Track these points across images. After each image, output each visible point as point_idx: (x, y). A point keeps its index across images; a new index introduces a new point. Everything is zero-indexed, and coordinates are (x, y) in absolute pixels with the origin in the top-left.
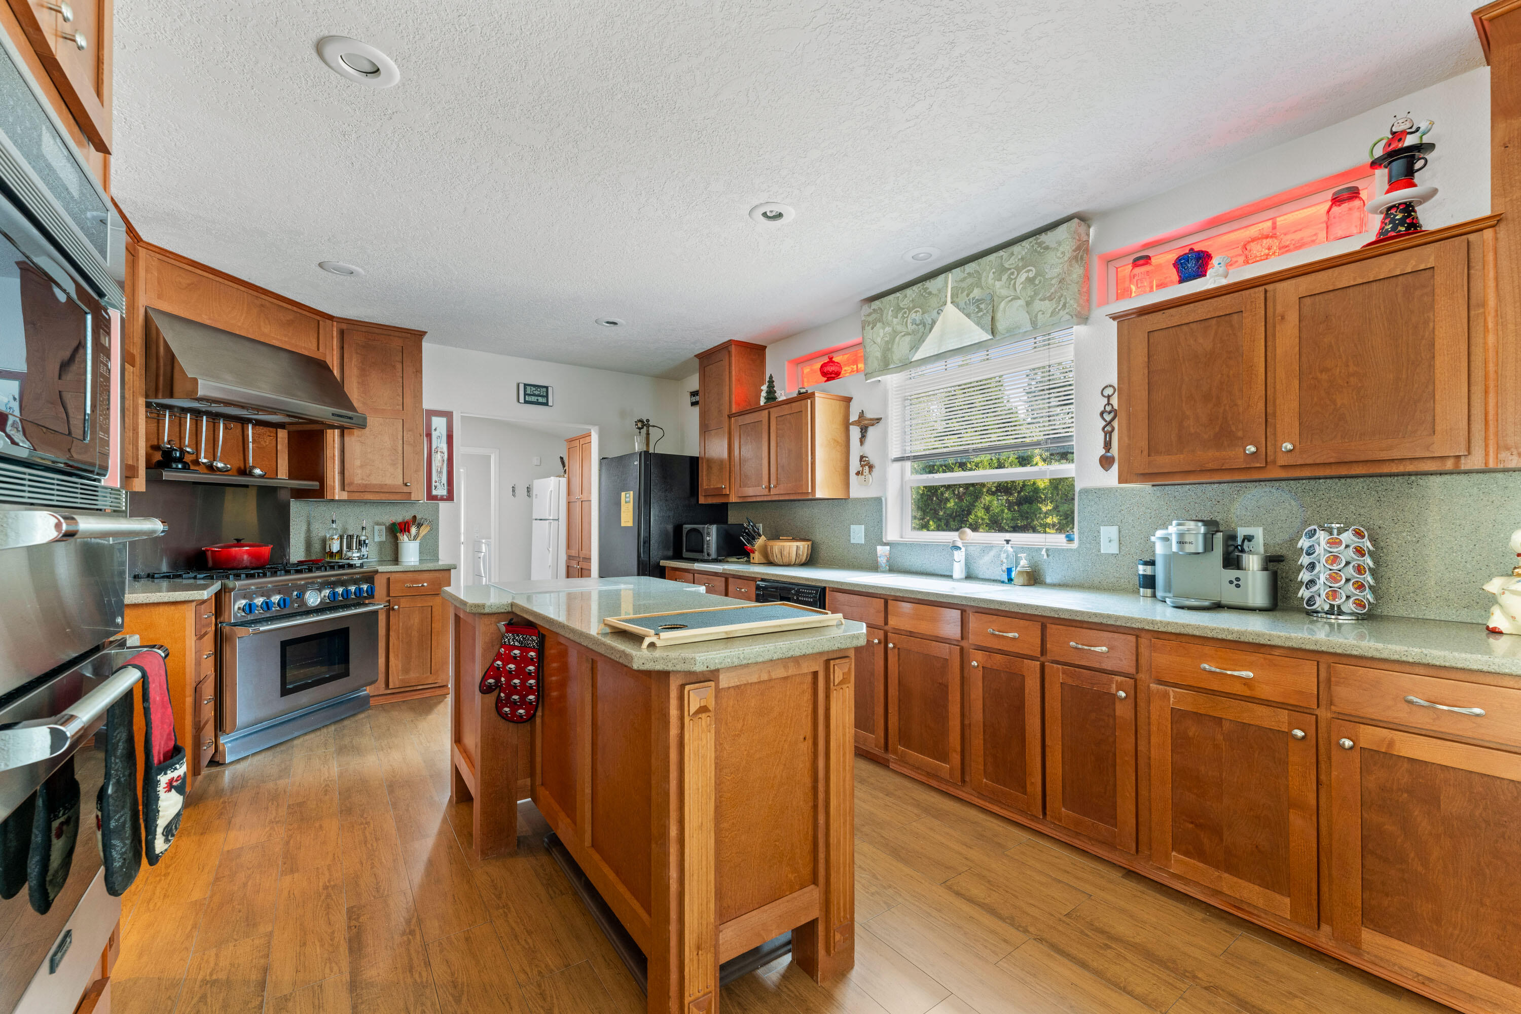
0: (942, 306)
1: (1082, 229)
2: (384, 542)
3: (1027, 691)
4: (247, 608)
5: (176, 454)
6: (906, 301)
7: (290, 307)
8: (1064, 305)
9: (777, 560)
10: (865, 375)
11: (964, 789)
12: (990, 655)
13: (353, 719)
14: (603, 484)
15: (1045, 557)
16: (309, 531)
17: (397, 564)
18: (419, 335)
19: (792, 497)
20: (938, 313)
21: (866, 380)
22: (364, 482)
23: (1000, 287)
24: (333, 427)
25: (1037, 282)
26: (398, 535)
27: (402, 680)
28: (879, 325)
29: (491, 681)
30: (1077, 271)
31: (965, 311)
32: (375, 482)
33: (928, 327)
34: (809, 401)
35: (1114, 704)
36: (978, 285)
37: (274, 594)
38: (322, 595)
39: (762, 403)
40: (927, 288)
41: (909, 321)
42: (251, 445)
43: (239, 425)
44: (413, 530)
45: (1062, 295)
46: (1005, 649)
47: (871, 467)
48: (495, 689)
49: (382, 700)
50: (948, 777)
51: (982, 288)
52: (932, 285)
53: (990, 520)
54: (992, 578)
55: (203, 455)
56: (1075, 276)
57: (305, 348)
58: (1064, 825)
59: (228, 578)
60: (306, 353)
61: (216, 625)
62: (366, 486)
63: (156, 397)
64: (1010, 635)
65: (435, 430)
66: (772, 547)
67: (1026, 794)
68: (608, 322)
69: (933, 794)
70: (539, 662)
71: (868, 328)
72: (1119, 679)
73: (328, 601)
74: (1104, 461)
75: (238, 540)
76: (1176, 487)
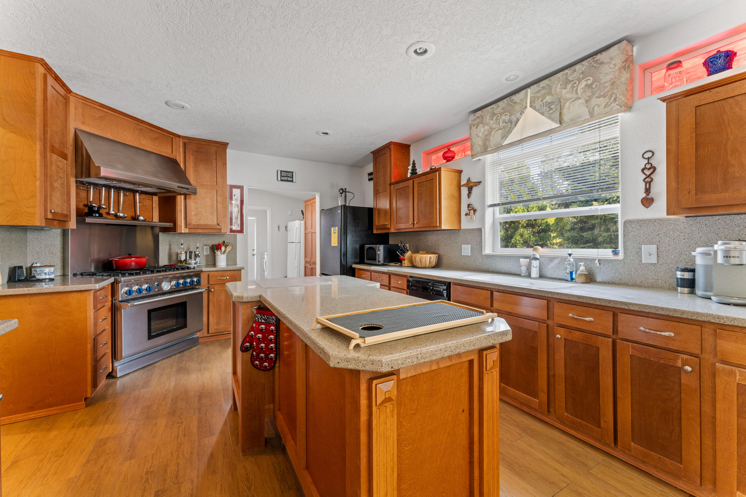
0: (523, 109)
1: (629, 48)
2: (209, 255)
3: (601, 358)
4: (128, 292)
5: (95, 209)
6: (499, 110)
7: (156, 130)
8: (615, 100)
9: (418, 264)
10: (472, 156)
11: (549, 417)
12: (570, 332)
13: (189, 351)
14: (322, 223)
15: (598, 265)
16: (170, 249)
17: (215, 267)
18: (225, 145)
19: (427, 229)
20: (521, 114)
21: (472, 159)
22: (197, 223)
23: (565, 93)
24: (181, 194)
25: (594, 86)
26: (215, 251)
27: (216, 329)
28: (480, 125)
29: (248, 344)
30: (625, 76)
31: (540, 111)
32: (202, 223)
33: (514, 123)
34: (438, 173)
35: (680, 374)
36: (550, 93)
37: (144, 284)
38: (172, 284)
39: (409, 176)
40: (513, 100)
41: (501, 121)
42: (138, 204)
43: (132, 194)
44: (223, 248)
45: (613, 93)
46: (583, 328)
47: (475, 211)
48: (250, 350)
49: (206, 340)
50: (537, 408)
51: (552, 95)
52: (516, 98)
53: (523, 241)
54: (558, 277)
55: (112, 209)
56: (623, 79)
57: (165, 152)
58: (633, 454)
59: (118, 276)
60: (166, 155)
61: (112, 301)
62: (198, 225)
63: (82, 177)
64: (587, 319)
65: (234, 195)
66: (415, 258)
67: (600, 429)
68: (323, 133)
69: (526, 417)
70: (276, 333)
71: (474, 128)
72: (685, 357)
73: (175, 287)
74: (645, 202)
75: (130, 255)
76: (707, 217)
